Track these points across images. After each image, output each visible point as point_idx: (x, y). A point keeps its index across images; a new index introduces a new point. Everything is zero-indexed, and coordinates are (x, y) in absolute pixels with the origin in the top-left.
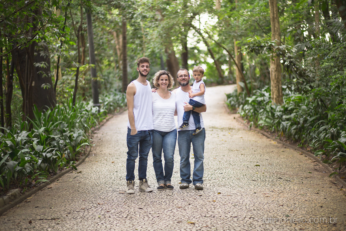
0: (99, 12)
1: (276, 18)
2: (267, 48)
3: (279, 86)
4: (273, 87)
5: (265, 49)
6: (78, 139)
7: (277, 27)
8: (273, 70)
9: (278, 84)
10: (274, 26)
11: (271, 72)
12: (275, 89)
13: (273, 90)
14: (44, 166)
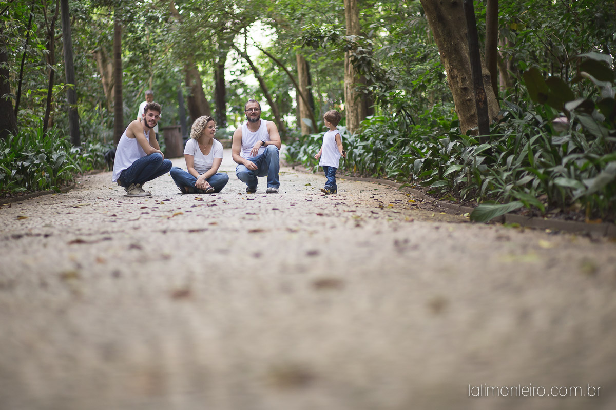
0: (78, 9)
1: (353, 8)
2: (328, 39)
3: (357, 111)
4: (348, 113)
5: (326, 39)
6: (60, 160)
7: (354, 21)
8: (348, 86)
9: (356, 107)
10: (351, 20)
11: (345, 89)
12: (352, 114)
13: (348, 116)
14: (20, 177)
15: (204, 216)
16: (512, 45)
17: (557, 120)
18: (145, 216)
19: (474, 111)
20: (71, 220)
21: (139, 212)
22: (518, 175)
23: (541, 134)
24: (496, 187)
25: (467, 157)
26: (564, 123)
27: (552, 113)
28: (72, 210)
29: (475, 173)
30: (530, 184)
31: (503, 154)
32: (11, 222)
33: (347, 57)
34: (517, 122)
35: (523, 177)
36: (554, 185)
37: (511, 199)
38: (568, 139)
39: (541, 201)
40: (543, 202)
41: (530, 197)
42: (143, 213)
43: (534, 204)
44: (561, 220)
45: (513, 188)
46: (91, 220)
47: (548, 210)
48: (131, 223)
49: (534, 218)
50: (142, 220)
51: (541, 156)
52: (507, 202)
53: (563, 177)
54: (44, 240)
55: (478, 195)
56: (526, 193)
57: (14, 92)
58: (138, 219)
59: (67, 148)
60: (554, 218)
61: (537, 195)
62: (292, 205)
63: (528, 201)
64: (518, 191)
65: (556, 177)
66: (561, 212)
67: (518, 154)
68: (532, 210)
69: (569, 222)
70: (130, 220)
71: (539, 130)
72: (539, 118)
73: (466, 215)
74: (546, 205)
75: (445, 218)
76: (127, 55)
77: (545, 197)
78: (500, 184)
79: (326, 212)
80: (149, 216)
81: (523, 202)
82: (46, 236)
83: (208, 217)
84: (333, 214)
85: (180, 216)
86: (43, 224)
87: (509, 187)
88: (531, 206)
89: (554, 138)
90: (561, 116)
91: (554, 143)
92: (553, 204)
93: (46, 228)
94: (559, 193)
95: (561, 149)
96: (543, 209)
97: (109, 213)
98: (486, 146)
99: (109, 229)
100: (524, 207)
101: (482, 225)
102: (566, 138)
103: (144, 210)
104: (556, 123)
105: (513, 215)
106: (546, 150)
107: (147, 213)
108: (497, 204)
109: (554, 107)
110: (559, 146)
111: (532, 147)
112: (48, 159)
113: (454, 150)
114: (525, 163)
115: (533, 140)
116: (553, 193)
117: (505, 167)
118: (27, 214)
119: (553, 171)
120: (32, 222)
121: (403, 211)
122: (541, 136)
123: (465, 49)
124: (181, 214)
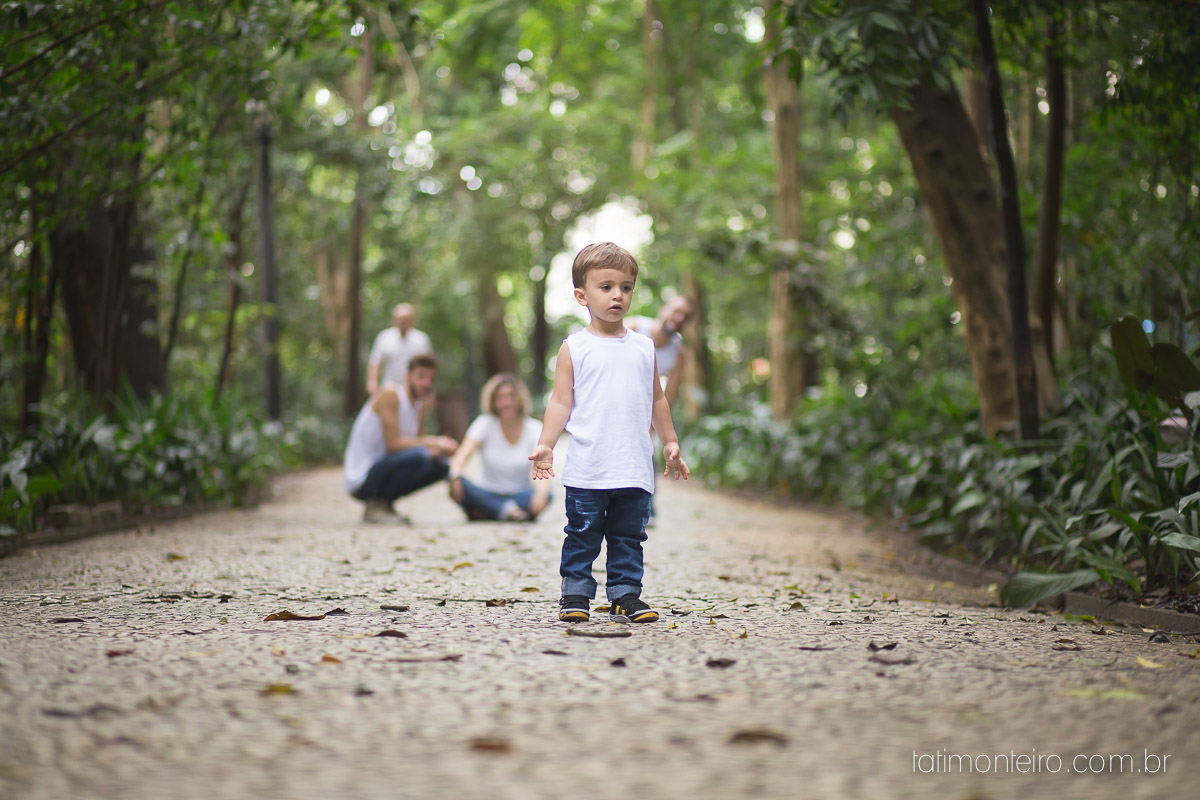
7: (794, 215)
13: (774, 391)
14: (171, 478)
15: (511, 571)
16: (1081, 272)
17: (1168, 422)
18: (402, 566)
19: (1011, 392)
20: (268, 568)
21: (391, 557)
22: (1091, 522)
23: (1137, 445)
24: (1051, 542)
25: (995, 478)
26: (1180, 427)
27: (1156, 406)
28: (268, 546)
29: (1009, 511)
30: (1113, 540)
31: (1064, 479)
32: (156, 565)
33: (779, 283)
34: (1089, 418)
35: (1099, 525)
36: (1160, 545)
37: (1077, 565)
38: (1187, 459)
39: (1133, 571)
40: (1136, 573)
41: (1113, 563)
42: (399, 560)
43: (1121, 577)
44: (1170, 611)
45: (1082, 545)
46: (303, 568)
47: (1148, 589)
48: (380, 581)
49: (1121, 603)
50: (397, 576)
51: (1135, 487)
52: (1070, 568)
53: (1177, 531)
54: (221, 608)
55: (1016, 551)
56: (1105, 555)
57: (165, 316)
58: (389, 573)
59: (257, 425)
60: (1157, 606)
61: (1125, 559)
62: (673, 555)
63: (1110, 571)
64: (1091, 551)
65: (1164, 528)
66: (1172, 594)
67: (1092, 482)
68: (1116, 587)
69: (1186, 614)
70: (375, 573)
71: (1134, 437)
72: (1133, 415)
73: (992, 588)
74: (1143, 579)
75: (953, 595)
76: (373, 258)
77: (1140, 563)
78: (1057, 534)
79: (735, 573)
80: (411, 567)
81: (1099, 571)
82: (224, 599)
83: (520, 575)
84: (748, 579)
85: (467, 570)
86: (216, 573)
87: (1075, 542)
88: (1115, 579)
89: (1161, 456)
90: (1176, 415)
91: (1161, 464)
92: (1156, 580)
93: (222, 583)
94: (1168, 559)
95: (1174, 475)
96: (1138, 588)
97: (336, 557)
98: (1032, 461)
99: (340, 592)
100: (1102, 581)
101: (1023, 614)
102: (1183, 457)
103: (401, 555)
104: (1167, 428)
105: (1081, 595)
106: (1144, 476)
107: (406, 560)
108: (1052, 572)
109: (1163, 399)
110: (1170, 470)
111: (1119, 469)
112: (225, 447)
113: (972, 464)
114: (1106, 500)
115: (1121, 455)
116: (1157, 559)
117: (1067, 504)
118: (185, 550)
119: (1158, 518)
120: (194, 568)
121: (876, 577)
122: (1136, 452)
123: (999, 279)
124: (469, 565)
